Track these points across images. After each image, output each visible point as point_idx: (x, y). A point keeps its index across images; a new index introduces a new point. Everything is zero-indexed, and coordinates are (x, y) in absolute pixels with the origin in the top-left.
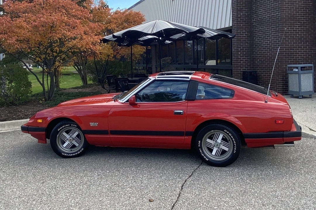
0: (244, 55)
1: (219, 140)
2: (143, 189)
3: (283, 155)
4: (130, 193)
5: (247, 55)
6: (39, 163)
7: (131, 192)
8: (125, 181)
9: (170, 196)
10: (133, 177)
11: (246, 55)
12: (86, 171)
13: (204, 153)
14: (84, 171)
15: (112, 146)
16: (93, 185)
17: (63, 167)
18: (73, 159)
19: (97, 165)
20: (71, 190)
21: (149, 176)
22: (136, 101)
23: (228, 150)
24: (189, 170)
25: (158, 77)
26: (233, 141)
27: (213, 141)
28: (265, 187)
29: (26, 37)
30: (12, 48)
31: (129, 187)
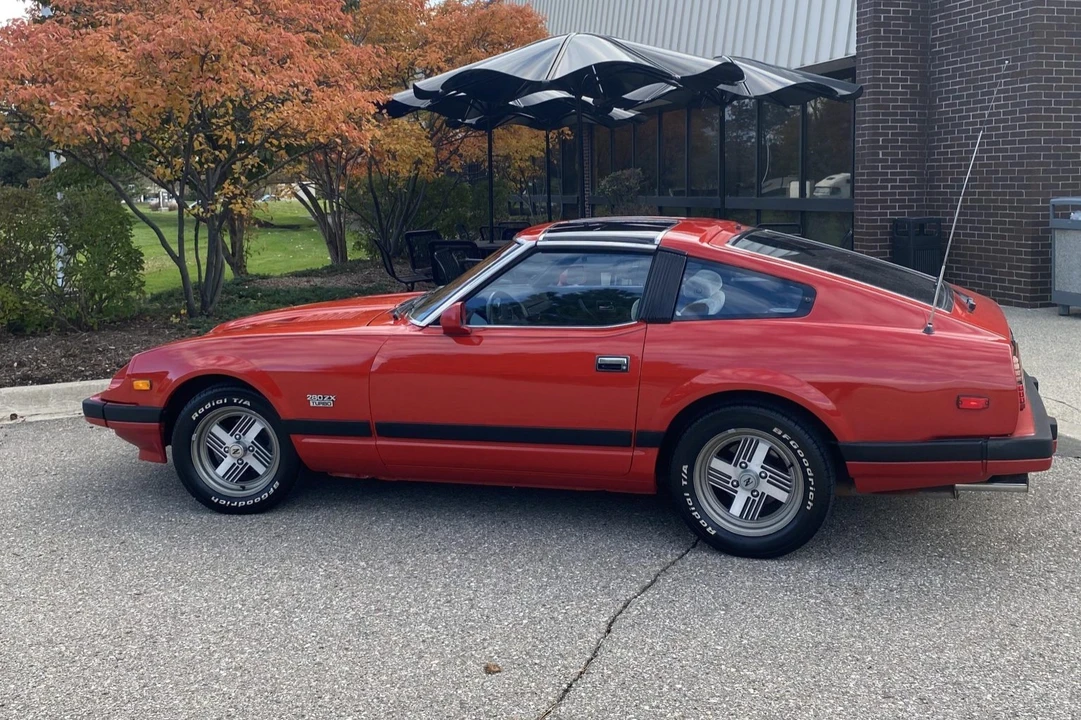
0: (899, 161)
1: (756, 464)
2: (472, 627)
3: (992, 521)
4: (424, 641)
5: (910, 161)
6: (136, 529)
7: (430, 636)
8: (415, 600)
9: (560, 655)
10: (446, 586)
11: (904, 161)
12: (288, 562)
13: (700, 509)
14: (283, 560)
15: (383, 478)
16: (304, 610)
17: (214, 545)
18: (251, 520)
19: (328, 540)
20: (224, 625)
21: (502, 583)
22: (468, 323)
23: (787, 501)
24: (645, 567)
25: (545, 239)
26: (803, 468)
27: (735, 465)
28: (906, 632)
29: (116, 95)
30: (67, 132)
31: (426, 619)
